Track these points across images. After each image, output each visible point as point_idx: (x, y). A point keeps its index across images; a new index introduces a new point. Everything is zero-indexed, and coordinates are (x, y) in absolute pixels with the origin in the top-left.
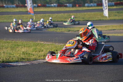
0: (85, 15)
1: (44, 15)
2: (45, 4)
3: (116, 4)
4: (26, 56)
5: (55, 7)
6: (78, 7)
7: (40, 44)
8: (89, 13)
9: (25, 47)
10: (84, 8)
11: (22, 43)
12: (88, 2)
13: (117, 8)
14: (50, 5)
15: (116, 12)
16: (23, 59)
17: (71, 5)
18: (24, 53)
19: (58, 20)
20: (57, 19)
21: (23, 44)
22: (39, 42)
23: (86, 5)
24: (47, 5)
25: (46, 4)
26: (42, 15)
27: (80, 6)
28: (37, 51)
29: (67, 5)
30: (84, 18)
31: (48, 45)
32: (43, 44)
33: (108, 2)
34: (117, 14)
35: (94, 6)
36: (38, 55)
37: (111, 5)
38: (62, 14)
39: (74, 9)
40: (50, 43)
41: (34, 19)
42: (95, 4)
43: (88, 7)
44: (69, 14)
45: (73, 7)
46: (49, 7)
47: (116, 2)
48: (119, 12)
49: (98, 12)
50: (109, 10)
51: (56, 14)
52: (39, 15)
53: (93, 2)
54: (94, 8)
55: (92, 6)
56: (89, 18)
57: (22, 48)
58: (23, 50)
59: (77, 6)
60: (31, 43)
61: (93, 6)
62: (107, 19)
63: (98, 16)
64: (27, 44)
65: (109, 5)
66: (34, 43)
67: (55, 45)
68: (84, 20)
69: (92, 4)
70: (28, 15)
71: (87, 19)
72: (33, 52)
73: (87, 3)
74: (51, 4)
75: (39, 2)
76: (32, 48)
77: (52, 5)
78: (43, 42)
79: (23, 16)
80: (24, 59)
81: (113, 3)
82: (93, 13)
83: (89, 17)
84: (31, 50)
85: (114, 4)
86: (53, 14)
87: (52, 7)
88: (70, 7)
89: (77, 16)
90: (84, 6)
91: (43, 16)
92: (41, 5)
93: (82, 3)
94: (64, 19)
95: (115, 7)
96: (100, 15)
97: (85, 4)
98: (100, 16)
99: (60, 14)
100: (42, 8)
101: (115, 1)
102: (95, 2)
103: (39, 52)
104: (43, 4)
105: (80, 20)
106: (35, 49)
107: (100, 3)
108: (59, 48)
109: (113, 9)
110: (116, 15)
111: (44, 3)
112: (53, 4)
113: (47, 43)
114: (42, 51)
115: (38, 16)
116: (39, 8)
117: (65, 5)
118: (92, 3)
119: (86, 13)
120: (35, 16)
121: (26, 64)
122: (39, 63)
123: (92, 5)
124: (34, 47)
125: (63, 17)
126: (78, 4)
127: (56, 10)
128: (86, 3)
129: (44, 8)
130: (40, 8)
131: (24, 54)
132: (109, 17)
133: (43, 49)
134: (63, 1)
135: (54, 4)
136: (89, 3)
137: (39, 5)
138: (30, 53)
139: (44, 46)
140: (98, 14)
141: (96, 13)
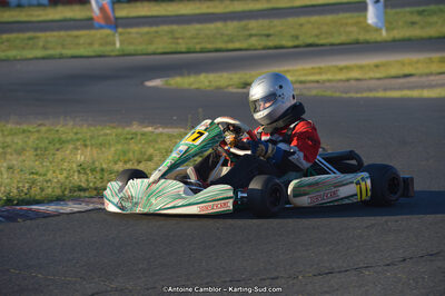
0: (301, 25)
1: (154, 29)
4: (91, 177)
7: (143, 135)
8: (314, 18)
9: (86, 146)
11: (76, 134)
15: (412, 13)
16: (81, 189)
18: (82, 169)
19: (203, 45)
20: (199, 43)
21: (79, 136)
22: (135, 128)
26: (145, 29)
28: (130, 160)
30: (297, 37)
31: (171, 137)
32: (153, 133)
34: (416, 18)
38: (219, 25)
40: (176, 131)
41: (118, 45)
44: (243, 23)
48: (424, 11)
49: (347, 15)
51: (198, 26)
52: (134, 30)
56: (317, 36)
57: (76, 149)
58: (80, 158)
60: (110, 132)
62: (379, 39)
63: (348, 29)
64: (92, 137)
66: (120, 130)
68: (296, 43)
70: (92, 32)
71: (310, 41)
72: (116, 163)
76: (113, 149)
78: (150, 129)
79: (77, 37)
80: (84, 190)
82: (329, 18)
83: (316, 32)
84: (110, 158)
86: (186, 27)
89: (271, 32)
91: (148, 33)
94: (227, 42)
96: (357, 24)
98: (354, 29)
99: (212, 26)
100: (146, 4)
103: (139, 162)
105: (284, 43)
106: (124, 153)
110: (413, 23)
113: (166, 130)
114: (150, 159)
115: (129, 33)
116: (133, 5)
119: (303, 20)
120: (121, 34)
121: (91, 207)
124: (119, 147)
125: (222, 35)
127: (197, 11)
129: (153, 4)
130: (139, 4)
131: (86, 173)
133: (151, 151)
138: (104, 166)
139: (157, 142)
140: (350, 21)
141: (341, 15)
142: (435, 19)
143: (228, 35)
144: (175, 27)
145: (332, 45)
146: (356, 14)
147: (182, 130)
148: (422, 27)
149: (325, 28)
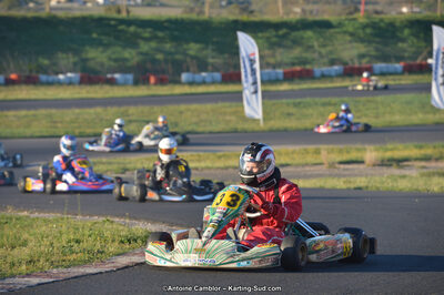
0: (181, 113)
1: (32, 112)
2: (34, 74)
3: (290, 77)
5: (70, 83)
6: (156, 84)
7: (17, 219)
8: (194, 106)
10: (178, 90)
12: (191, 69)
13: (292, 91)
14: (51, 78)
15: (288, 105)
17: (130, 77)
19: (82, 130)
20: (79, 127)
22: (11, 213)
23: (184, 77)
24: (43, 78)
25: (38, 72)
26: (23, 113)
27: (161, 82)
29: (117, 76)
31: (46, 222)
32: (27, 217)
33: (261, 67)
35: (213, 82)
36: (9, 260)
37: (273, 78)
38: (99, 110)
39: (142, 91)
40: (51, 216)
42: (218, 76)
43: (191, 83)
45: (136, 83)
46: (50, 84)
47: (288, 69)
48: (299, 103)
49: (227, 104)
50: (265, 95)
51: (77, 111)
53: (210, 68)
54: (212, 89)
55: (204, 83)
56: (196, 123)
59: (152, 80)
61: (208, 80)
62: (257, 128)
63: (228, 118)
65: (266, 78)
67: (72, 221)
69: (204, 74)
71: (189, 128)
73: (188, 70)
74: (57, 73)
75: (12, 66)
77: (61, 77)
78: (25, 213)
81: (280, 71)
82: (209, 106)
83: (194, 120)
85: (281, 77)
87: (60, 83)
88: (125, 84)
90: (177, 82)
91: (26, 116)
92: (19, 77)
93: (171, 71)
95: (285, 87)
96: (235, 113)
97: (180, 75)
98: (233, 118)
99: (92, 111)
100: (24, 87)
101: (286, 64)
102: (215, 69)
103: (13, 248)
104: (27, 73)
107: (231, 70)
108: (87, 233)
109: (279, 91)
110: (289, 115)
111: (31, 71)
112: (62, 73)
113: (42, 215)
114: (25, 244)
116: (11, 88)
117: (109, 76)
118: (205, 70)
119: (183, 107)
122: (10, 290)
123: (204, 78)
125: (101, 120)
126: (155, 73)
127: (77, 96)
128: (183, 71)
129: (31, 87)
130: (16, 87)
132: (264, 119)
133: (25, 236)
134: (102, 65)
135: (69, 75)
136: (194, 73)
137: (13, 76)
139: (32, 227)
140: (229, 110)
141: (220, 104)
142: (310, 111)
143: (107, 120)
144: (54, 111)
145: (211, 133)
146: (234, 104)
147: (59, 215)
148: (298, 119)
149: (204, 117)
